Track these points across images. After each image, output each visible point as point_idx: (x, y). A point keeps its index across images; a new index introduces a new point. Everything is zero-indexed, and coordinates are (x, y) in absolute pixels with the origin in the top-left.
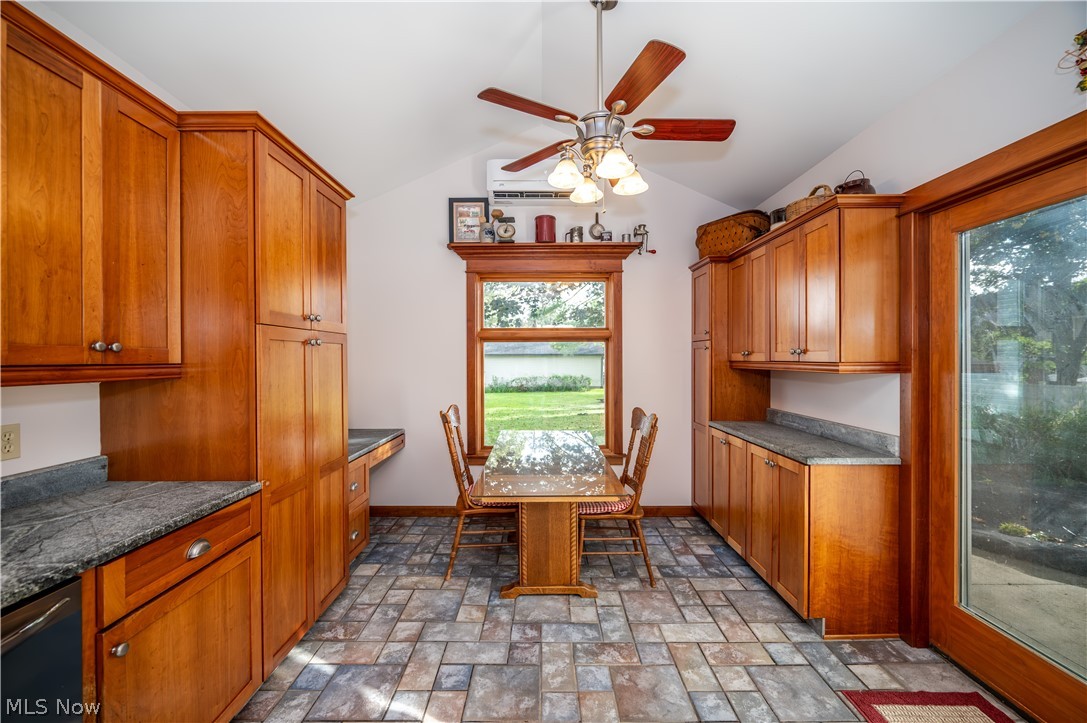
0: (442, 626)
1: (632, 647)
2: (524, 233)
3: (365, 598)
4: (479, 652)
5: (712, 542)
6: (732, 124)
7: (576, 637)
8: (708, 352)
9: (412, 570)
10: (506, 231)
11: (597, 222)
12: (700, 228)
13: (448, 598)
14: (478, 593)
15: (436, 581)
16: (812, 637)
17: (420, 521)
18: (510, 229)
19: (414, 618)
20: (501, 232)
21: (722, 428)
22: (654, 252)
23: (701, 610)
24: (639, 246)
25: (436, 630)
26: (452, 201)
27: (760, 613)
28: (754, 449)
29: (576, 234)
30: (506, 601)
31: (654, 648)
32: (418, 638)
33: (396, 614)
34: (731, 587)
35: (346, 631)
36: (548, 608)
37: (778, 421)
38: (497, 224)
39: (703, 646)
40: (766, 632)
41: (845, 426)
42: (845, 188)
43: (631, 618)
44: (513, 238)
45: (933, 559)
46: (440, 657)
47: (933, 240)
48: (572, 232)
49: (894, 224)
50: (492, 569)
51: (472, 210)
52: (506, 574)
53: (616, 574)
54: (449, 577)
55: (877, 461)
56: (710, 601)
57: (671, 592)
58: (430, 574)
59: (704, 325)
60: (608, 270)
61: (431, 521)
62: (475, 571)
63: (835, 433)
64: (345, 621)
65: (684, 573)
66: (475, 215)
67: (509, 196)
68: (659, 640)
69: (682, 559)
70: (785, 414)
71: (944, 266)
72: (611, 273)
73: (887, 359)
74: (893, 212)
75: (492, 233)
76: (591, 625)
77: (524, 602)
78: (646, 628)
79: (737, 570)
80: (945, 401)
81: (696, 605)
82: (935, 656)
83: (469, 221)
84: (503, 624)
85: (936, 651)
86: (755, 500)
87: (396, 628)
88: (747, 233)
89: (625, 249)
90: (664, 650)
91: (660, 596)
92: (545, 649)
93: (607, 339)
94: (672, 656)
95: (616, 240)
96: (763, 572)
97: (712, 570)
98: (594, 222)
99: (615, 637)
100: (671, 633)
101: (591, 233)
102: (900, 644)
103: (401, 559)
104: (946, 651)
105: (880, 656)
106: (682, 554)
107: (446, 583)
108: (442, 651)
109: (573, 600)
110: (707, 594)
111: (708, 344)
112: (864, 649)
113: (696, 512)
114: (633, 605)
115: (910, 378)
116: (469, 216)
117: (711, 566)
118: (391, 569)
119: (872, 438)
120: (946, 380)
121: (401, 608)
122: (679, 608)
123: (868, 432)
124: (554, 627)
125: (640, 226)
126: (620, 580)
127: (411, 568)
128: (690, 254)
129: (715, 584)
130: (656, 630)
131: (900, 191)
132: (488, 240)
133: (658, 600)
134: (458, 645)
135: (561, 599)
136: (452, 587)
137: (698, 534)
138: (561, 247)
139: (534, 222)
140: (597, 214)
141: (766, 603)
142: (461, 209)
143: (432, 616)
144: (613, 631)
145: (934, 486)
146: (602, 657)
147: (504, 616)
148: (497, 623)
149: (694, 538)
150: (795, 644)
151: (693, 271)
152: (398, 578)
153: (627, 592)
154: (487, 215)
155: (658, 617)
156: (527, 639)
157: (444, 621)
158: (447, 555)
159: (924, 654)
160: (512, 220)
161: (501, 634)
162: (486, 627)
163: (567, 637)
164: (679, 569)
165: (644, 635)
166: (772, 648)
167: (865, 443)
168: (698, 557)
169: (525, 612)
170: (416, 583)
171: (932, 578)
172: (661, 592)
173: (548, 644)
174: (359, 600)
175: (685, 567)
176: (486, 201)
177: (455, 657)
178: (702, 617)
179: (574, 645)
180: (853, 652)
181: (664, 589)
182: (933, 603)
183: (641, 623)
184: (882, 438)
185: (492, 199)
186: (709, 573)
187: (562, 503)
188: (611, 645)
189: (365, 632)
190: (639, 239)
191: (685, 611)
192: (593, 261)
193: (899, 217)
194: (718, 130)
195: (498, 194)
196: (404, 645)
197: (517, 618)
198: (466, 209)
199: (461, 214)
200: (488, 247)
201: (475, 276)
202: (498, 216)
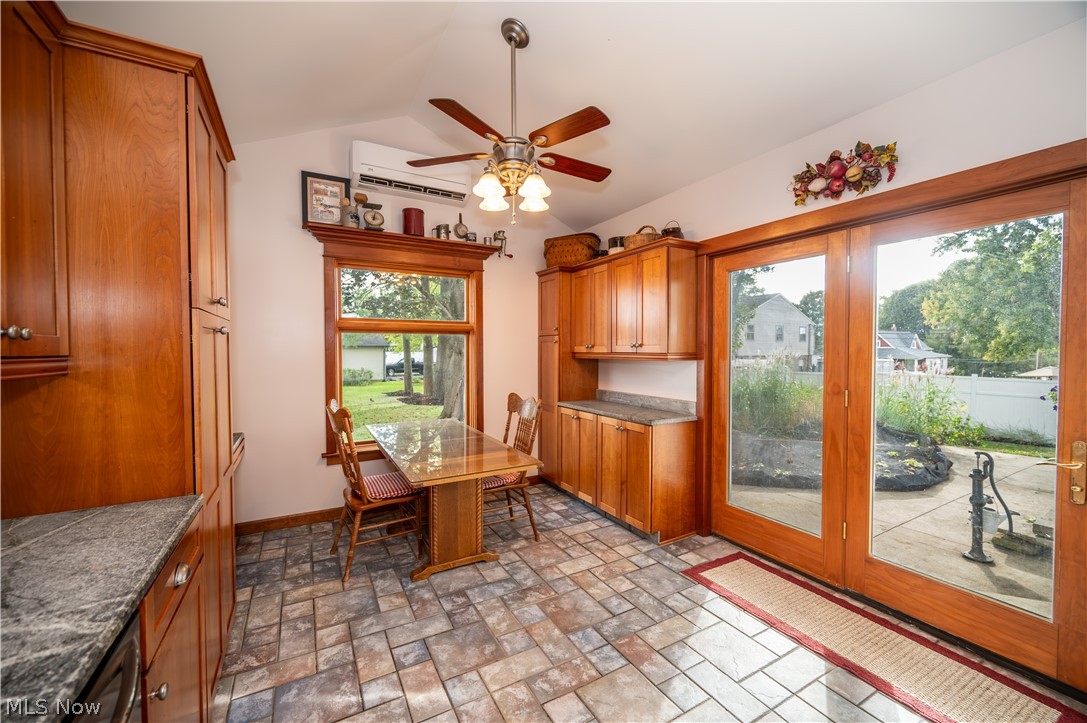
0: (367, 621)
1: (544, 586)
2: (392, 224)
3: (255, 622)
4: (422, 628)
5: (562, 500)
6: (608, 172)
7: (499, 592)
8: (557, 345)
9: (296, 582)
10: (374, 218)
11: (461, 221)
12: (547, 241)
13: (359, 596)
14: (386, 583)
15: (335, 585)
16: (652, 546)
17: (271, 536)
18: (377, 216)
19: (333, 622)
20: (369, 218)
21: (572, 406)
22: (511, 256)
23: (579, 548)
24: (494, 250)
25: (365, 624)
26: (305, 175)
27: (616, 540)
28: (603, 419)
29: (443, 231)
30: (420, 583)
31: (562, 582)
32: (350, 637)
33: (309, 625)
34: (590, 528)
35: (256, 657)
36: (462, 578)
37: (606, 399)
38: (361, 208)
39: (592, 570)
40: (625, 550)
41: (659, 398)
42: (667, 232)
43: (534, 567)
44: (382, 227)
45: (714, 478)
46: (386, 644)
47: (716, 274)
48: (438, 229)
49: (694, 260)
50: (388, 561)
51: (330, 188)
52: (405, 561)
53: (503, 539)
54: (347, 578)
56: (582, 541)
57: (551, 541)
58: (321, 582)
59: (553, 323)
60: (470, 268)
61: (286, 533)
62: (370, 567)
63: (652, 403)
64: (246, 648)
65: (554, 526)
66: (334, 195)
67: (377, 182)
68: (562, 576)
69: (547, 516)
70: (612, 393)
71: (721, 292)
72: (472, 271)
73: (690, 351)
74: (693, 253)
75: (356, 218)
76: (506, 580)
77: (437, 580)
78: (548, 570)
79: (589, 516)
80: (722, 377)
81: (574, 545)
82: (716, 539)
83: (327, 200)
84: (429, 601)
85: (716, 535)
86: (605, 458)
87: (318, 638)
88: (586, 251)
89: (487, 251)
90: (568, 580)
91: (545, 546)
92: (479, 608)
93: (468, 332)
94: (576, 583)
95: (480, 241)
96: (613, 512)
97: (572, 519)
98: (458, 222)
99: (529, 583)
100: (567, 568)
101: (456, 231)
102: (697, 537)
103: (275, 576)
104: (721, 534)
105: (691, 547)
106: (545, 513)
107: (347, 585)
108: (385, 639)
109: (480, 566)
110: (578, 536)
111: (557, 338)
112: (681, 545)
113: (543, 479)
114: (530, 557)
115: (703, 363)
116: (326, 195)
117: (571, 516)
118: (267, 588)
119: (679, 405)
120: (722, 365)
121: (312, 618)
122: (563, 550)
123: (676, 401)
124: (476, 590)
125: (499, 232)
126: (509, 542)
127: (294, 580)
128: (540, 264)
129: (579, 529)
130: (555, 569)
131: (698, 240)
132: (351, 224)
133: (546, 549)
134: (397, 629)
135: (470, 568)
136: (355, 586)
137: (550, 496)
138: (430, 241)
139: (401, 213)
140: (460, 215)
141: (617, 533)
142: (316, 186)
143: (352, 615)
144: (525, 579)
145: (715, 432)
146: (528, 599)
147: (427, 595)
148: (424, 602)
149: (548, 500)
150: (645, 553)
151: (540, 276)
152: (284, 594)
153: (520, 549)
154: (348, 198)
155: (553, 561)
156: (459, 605)
157: (368, 616)
158: (330, 560)
159: (710, 539)
160: (379, 207)
161: (433, 609)
162: (415, 608)
163: (492, 594)
164: (550, 524)
165: (549, 575)
166: (634, 559)
167: (674, 409)
168: (557, 512)
169: (444, 586)
170: (311, 593)
171: (713, 491)
172: (545, 543)
173: (479, 603)
174: (249, 626)
175: (552, 522)
176: (347, 182)
177: (402, 639)
178: (581, 552)
179: (501, 597)
180: (677, 549)
181: (546, 540)
182: (714, 505)
183: (544, 568)
184: (685, 404)
185: (356, 181)
186: (572, 522)
187: (469, 481)
188: (530, 589)
189: (283, 652)
190: (498, 244)
191: (569, 551)
192: (457, 258)
193: (697, 256)
194: (598, 174)
195: (365, 178)
196: (339, 647)
197: (439, 593)
198: (323, 187)
199: (317, 192)
200: (350, 231)
201: (333, 261)
202: (362, 201)
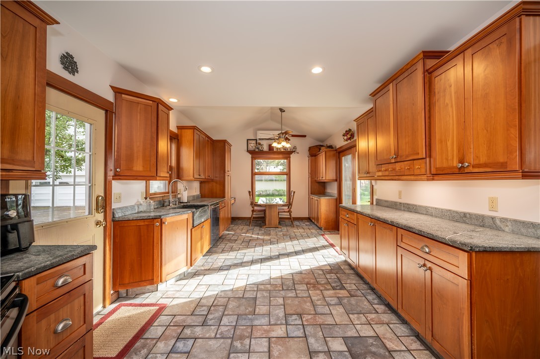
2: (266, 148)
12: (309, 147)
18: (262, 147)
20: (260, 148)
21: (312, 195)
22: (298, 153)
24: (295, 151)
26: (248, 140)
28: (315, 198)
29: (279, 149)
38: (259, 146)
42: (328, 147)
44: (263, 150)
49: (336, 154)
55: (330, 198)
57: (297, 227)
59: (310, 172)
66: (254, 143)
67: (262, 139)
70: (327, 192)
72: (288, 158)
73: (335, 179)
74: (335, 152)
75: (258, 148)
79: (313, 226)
80: (342, 186)
83: (252, 145)
89: (291, 152)
93: (287, 175)
95: (289, 150)
102: (336, 231)
105: (331, 232)
106: (302, 224)
111: (310, 176)
112: (329, 231)
113: (309, 219)
115: (338, 182)
116: (252, 143)
125: (295, 147)
128: (307, 153)
132: (257, 150)
137: (308, 222)
138: (275, 152)
139: (268, 146)
151: (309, 157)
153: (288, 228)
154: (256, 144)
156: (268, 231)
160: (263, 145)
166: (313, 232)
176: (256, 140)
180: (327, 232)
185: (258, 140)
192: (283, 155)
195: (259, 139)
199: (250, 143)
200: (257, 152)
201: (253, 159)
202: (260, 144)
